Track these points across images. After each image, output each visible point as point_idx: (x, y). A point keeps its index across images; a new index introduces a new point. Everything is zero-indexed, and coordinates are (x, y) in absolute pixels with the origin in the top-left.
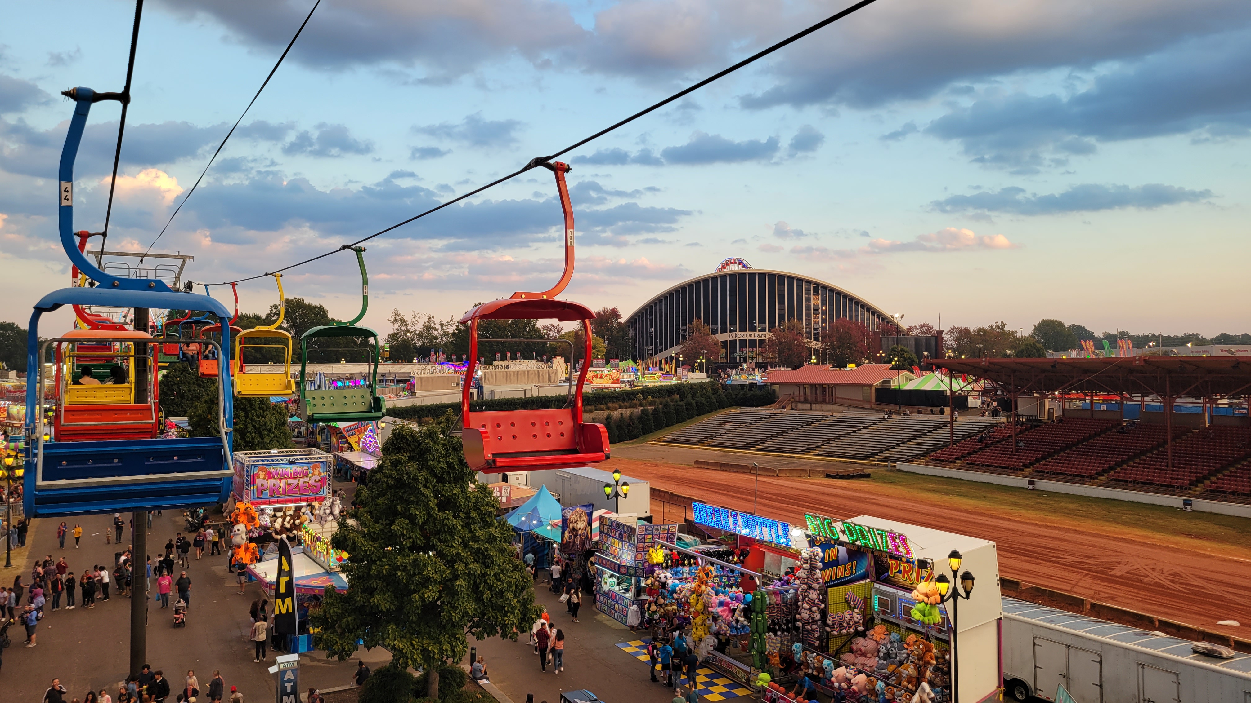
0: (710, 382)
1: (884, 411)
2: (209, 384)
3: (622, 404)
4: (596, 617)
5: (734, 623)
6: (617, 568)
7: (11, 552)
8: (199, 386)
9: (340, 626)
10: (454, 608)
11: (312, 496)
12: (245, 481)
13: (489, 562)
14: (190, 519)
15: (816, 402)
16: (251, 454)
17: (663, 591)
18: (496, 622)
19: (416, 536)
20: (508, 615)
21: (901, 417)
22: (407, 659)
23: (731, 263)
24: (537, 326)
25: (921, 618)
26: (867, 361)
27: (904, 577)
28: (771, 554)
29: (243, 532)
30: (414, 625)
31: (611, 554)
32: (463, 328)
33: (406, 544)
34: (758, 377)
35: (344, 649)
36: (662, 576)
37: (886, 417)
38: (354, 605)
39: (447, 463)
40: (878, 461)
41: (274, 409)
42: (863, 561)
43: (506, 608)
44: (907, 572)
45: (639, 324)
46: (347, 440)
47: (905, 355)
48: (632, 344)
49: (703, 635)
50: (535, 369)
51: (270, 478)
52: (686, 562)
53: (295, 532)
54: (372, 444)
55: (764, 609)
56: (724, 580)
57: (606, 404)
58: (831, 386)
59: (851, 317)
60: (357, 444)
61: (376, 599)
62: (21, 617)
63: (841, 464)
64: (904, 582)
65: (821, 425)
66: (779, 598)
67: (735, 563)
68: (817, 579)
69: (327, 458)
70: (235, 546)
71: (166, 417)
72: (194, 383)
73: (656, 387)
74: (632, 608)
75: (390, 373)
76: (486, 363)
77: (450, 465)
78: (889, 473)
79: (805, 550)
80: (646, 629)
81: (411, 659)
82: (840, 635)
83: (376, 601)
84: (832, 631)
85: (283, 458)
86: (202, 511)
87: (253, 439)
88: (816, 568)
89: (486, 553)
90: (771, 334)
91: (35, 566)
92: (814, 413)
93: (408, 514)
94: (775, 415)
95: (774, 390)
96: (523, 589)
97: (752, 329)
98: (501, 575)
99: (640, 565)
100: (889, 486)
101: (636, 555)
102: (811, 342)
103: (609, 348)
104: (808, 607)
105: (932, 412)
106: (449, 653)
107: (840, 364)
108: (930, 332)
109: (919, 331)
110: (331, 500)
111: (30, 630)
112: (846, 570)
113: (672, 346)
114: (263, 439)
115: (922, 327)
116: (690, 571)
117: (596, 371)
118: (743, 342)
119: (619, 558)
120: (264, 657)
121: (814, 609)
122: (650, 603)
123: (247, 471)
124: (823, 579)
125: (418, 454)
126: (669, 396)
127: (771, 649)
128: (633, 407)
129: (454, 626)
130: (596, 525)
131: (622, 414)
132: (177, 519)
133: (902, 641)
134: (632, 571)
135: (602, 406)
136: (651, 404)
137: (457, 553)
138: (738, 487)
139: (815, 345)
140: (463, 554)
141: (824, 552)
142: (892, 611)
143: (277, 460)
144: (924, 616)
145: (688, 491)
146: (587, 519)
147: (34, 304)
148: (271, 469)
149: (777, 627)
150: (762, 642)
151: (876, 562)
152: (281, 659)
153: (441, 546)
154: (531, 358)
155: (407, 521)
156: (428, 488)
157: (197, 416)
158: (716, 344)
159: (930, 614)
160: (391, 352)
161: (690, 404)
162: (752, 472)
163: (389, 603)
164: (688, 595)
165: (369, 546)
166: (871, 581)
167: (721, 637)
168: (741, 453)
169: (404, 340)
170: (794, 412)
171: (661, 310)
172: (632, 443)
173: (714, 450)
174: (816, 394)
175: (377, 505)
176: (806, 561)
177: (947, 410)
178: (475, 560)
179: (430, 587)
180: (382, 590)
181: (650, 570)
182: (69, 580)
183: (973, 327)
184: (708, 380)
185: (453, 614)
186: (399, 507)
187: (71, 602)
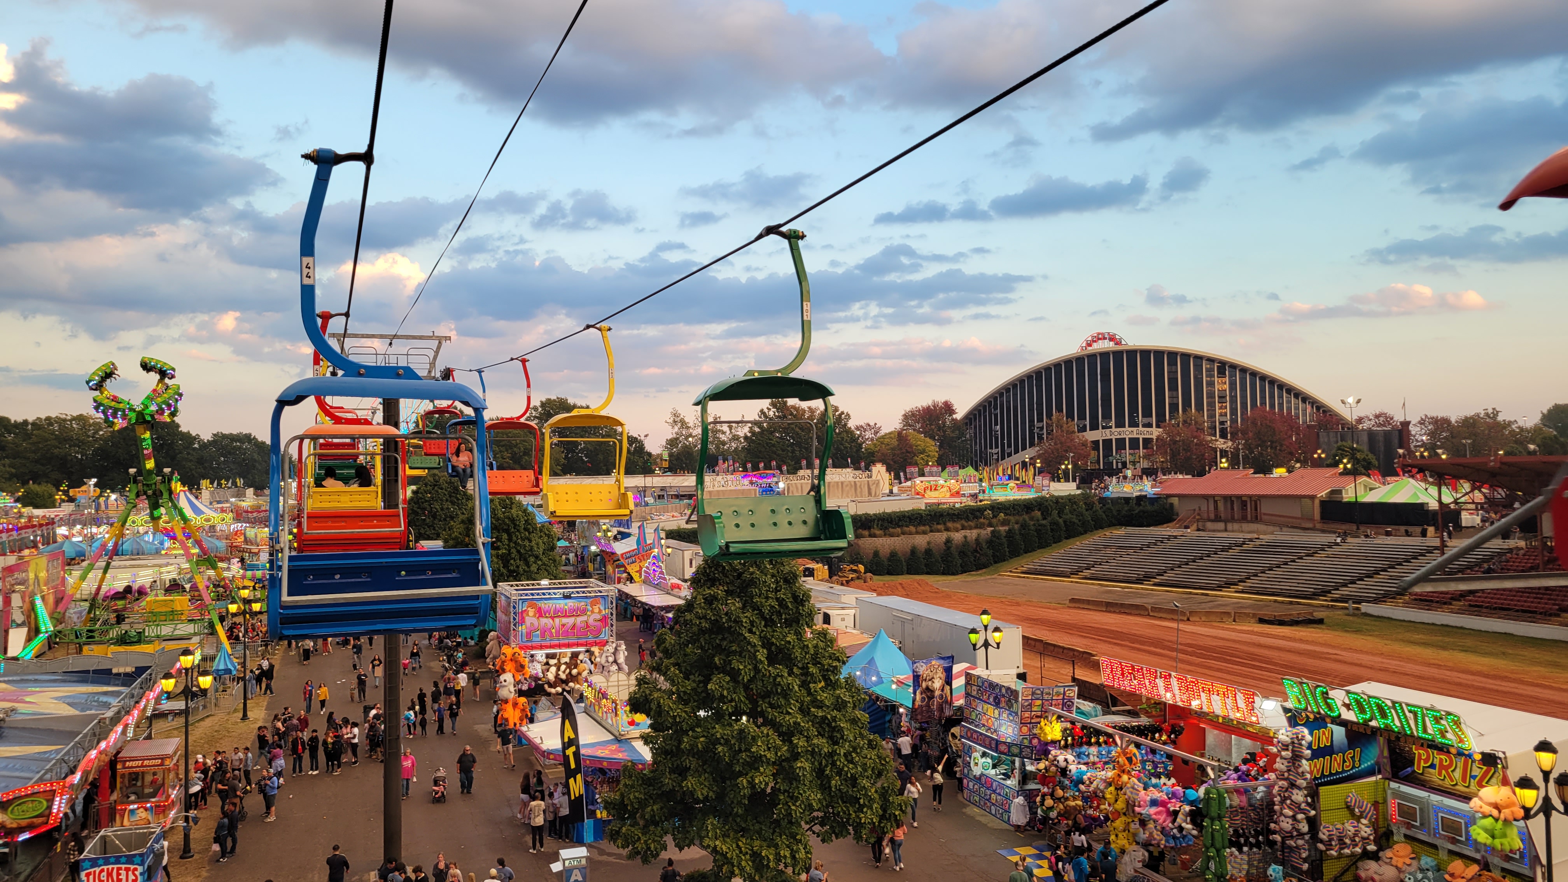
0: (1082, 494)
1: (1335, 533)
2: (464, 501)
3: (966, 524)
4: (964, 810)
5: (1175, 831)
6: (994, 745)
7: (248, 702)
8: (453, 503)
9: (643, 817)
10: (794, 799)
11: (591, 638)
12: (512, 620)
13: (839, 736)
14: (447, 665)
15: (1233, 520)
16: (517, 585)
17: (1062, 779)
18: (848, 820)
19: (739, 698)
20: (865, 810)
21: (1361, 540)
22: (733, 866)
23: (1100, 339)
24: (849, 426)
25: (1489, 841)
26: (1298, 465)
27: (1440, 774)
28: (1216, 732)
29: (510, 683)
30: (738, 820)
31: (984, 725)
32: (757, 430)
33: (727, 708)
34: (1147, 487)
35: (649, 848)
36: (1061, 758)
37: (1339, 540)
38: (660, 788)
39: (777, 599)
40: (1332, 601)
41: (541, 531)
42: (1371, 748)
43: (862, 801)
44: (1446, 768)
45: (980, 421)
46: (626, 568)
47: (1358, 455)
48: (971, 446)
49: (1127, 846)
50: (851, 479)
51: (541, 616)
52: (1093, 740)
53: (571, 684)
54: (657, 573)
55: (1223, 813)
56: (1149, 766)
57: (945, 524)
58: (1253, 499)
59: (1272, 406)
60: (638, 574)
61: (690, 783)
62: (258, 783)
63: (1277, 605)
64: (1441, 782)
65: (1242, 551)
66: (1244, 798)
67: (1164, 743)
68: (1303, 773)
69: (608, 591)
70: (502, 700)
71: (417, 541)
72: (447, 500)
73: (1009, 501)
74: (1016, 800)
75: (671, 487)
76: (789, 473)
77: (781, 602)
78: (1351, 618)
79: (1283, 731)
80: (1039, 831)
81: (738, 867)
82: (1340, 856)
83: (690, 785)
84: (1328, 850)
85: (556, 591)
86: (460, 655)
87: (518, 567)
88: (1301, 757)
89: (833, 724)
90: (1161, 430)
91: (274, 720)
92: (1231, 535)
93: (728, 668)
94: (1175, 537)
95: (1172, 505)
96: (879, 775)
97: (1134, 424)
98: (854, 755)
99: (1026, 742)
100: (1355, 636)
101: (1021, 728)
102: (1217, 440)
103: (941, 453)
104: (1291, 813)
105: (1408, 534)
106: (789, 861)
107: (1264, 468)
108: (1390, 424)
109: (1373, 423)
110: (614, 645)
111: (269, 802)
112: (1344, 761)
113: (1024, 448)
114: (529, 567)
115: (1377, 416)
116: (1100, 753)
117: (929, 481)
118: (1121, 443)
119: (995, 731)
120: (542, 847)
121: (1300, 816)
122: (1044, 796)
123: (514, 607)
124: (1311, 773)
125: (738, 587)
126: (1027, 513)
127: (1234, 872)
128: (980, 528)
129: (790, 822)
130: (959, 683)
131: (965, 537)
133: (1439, 870)
134: (1015, 750)
135: (939, 527)
136: (1003, 523)
137: (795, 723)
138: (1135, 635)
139: (1221, 444)
140: (802, 724)
141: (1311, 734)
142: (1421, 824)
143: (549, 594)
144: (1493, 837)
145: (1066, 638)
146: (943, 676)
147: (276, 397)
148: (542, 604)
149: (1242, 840)
150: (1221, 861)
151: (1392, 751)
152: (565, 853)
153: (771, 713)
154: (847, 466)
155: (728, 678)
156: (754, 633)
157: (453, 539)
158: (1084, 444)
159: (1504, 836)
160: (670, 461)
161: (1054, 523)
162: (1151, 614)
163: (706, 789)
164: (1102, 787)
165: (678, 711)
166: (1385, 778)
167: (1151, 848)
168: (1131, 588)
169: (685, 447)
170: (1202, 533)
171: (1008, 402)
172: (981, 575)
173: (1093, 584)
174: (1232, 509)
175: (685, 655)
176: (1285, 747)
177: (1431, 530)
178: (819, 734)
179: (762, 769)
180: (697, 771)
181: (1043, 750)
182: (311, 739)
183: (1455, 415)
184: (1079, 492)
185: (793, 807)
186: (716, 659)
187: (314, 766)
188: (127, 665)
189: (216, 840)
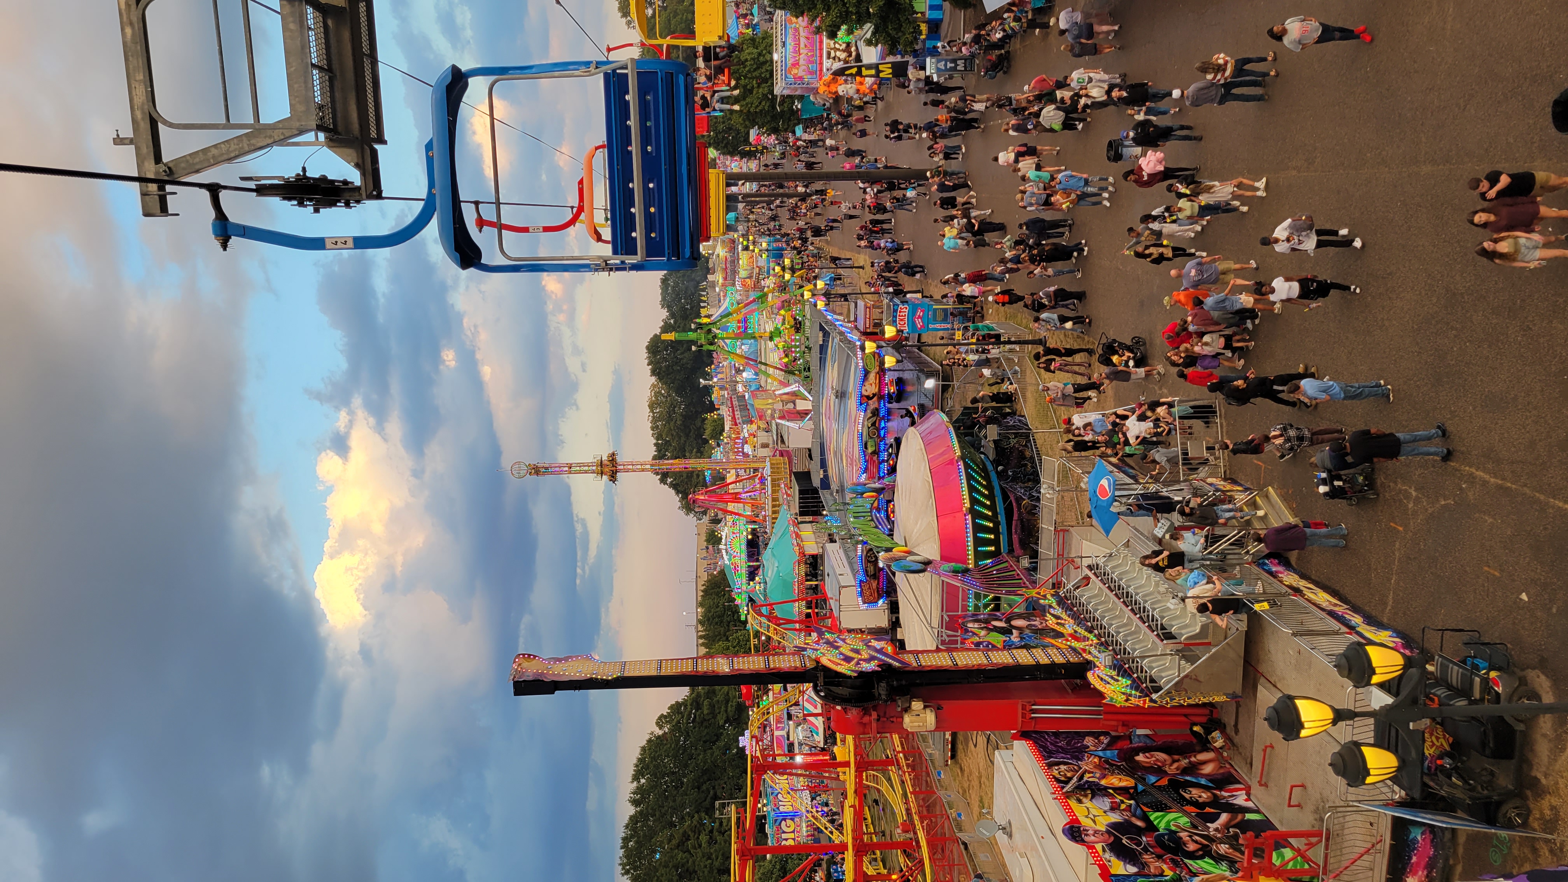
12: (800, 85)
16: (777, 76)
51: (797, 64)
85: (781, 50)
123: (791, 83)
143: (783, 55)
148: (790, 62)
187: (889, 221)
188: (818, 337)
189: (913, 274)
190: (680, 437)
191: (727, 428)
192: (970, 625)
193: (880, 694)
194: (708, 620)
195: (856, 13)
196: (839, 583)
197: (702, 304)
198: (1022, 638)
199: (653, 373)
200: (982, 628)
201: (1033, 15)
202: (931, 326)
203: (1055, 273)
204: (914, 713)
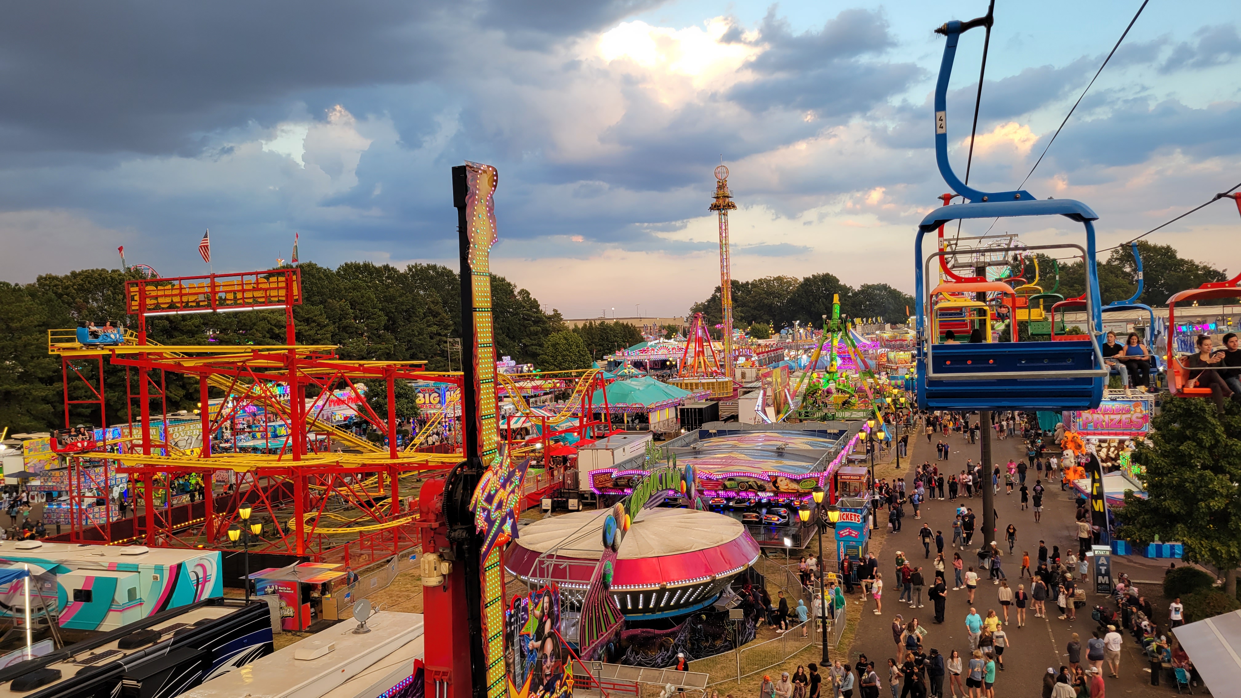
11: (1134, 430)
12: (1071, 414)
51: (1094, 413)
69: (1148, 397)
83: (1167, 504)
86: (1040, 441)
91: (917, 468)
111: (916, 507)
132: (1020, 447)
163: (1179, 508)
179: (1217, 499)
180: (1172, 496)
182: (939, 479)
187: (942, 494)
188: (833, 430)
189: (891, 521)
190: (753, 302)
191: (760, 341)
192: (546, 599)
193: (455, 531)
194: (604, 329)
195: (1161, 484)
196: (617, 448)
197: (865, 319)
198: (531, 652)
199: (807, 280)
200: (543, 611)
201: (1166, 669)
202: (842, 544)
203: (894, 687)
204: (438, 563)
